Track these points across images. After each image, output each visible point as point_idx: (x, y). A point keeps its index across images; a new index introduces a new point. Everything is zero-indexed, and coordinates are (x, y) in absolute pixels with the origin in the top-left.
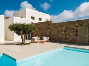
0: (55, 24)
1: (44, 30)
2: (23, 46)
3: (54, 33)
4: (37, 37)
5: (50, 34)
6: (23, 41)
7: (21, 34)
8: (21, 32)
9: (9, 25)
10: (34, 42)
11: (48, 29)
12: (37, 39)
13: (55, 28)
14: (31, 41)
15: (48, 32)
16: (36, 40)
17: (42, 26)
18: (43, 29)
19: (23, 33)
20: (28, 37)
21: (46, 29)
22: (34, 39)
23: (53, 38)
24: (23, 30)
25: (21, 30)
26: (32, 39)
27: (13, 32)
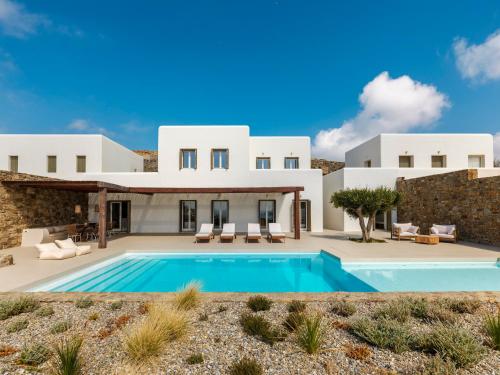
0: (482, 181)
1: (442, 204)
2: (364, 244)
3: (481, 213)
4: (410, 224)
5: (465, 217)
6: (364, 232)
7: (360, 214)
8: (360, 209)
9: (331, 194)
10: (397, 240)
11: (454, 197)
12: (410, 231)
13: (481, 194)
14: (389, 235)
15: (455, 208)
16: (403, 233)
17: (432, 189)
18: (436, 199)
19: (364, 213)
20: (385, 223)
21: (448, 199)
22: (399, 229)
23: (477, 229)
24: (365, 206)
25: (359, 206)
26: (390, 229)
27: (340, 209)
